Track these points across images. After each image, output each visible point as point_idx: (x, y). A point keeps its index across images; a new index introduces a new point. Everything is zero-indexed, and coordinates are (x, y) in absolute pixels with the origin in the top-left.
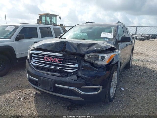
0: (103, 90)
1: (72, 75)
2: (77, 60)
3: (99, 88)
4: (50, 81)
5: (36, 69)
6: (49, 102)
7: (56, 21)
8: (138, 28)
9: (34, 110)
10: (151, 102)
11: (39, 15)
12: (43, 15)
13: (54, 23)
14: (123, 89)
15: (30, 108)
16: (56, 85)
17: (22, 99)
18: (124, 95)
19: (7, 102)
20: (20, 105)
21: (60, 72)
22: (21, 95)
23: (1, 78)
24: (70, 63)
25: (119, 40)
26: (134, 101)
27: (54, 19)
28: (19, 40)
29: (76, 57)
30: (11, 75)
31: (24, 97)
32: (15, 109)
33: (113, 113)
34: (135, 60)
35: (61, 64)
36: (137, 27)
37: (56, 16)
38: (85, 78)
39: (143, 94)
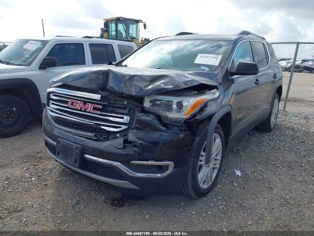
0: (175, 170)
1: (117, 138)
2: (128, 109)
3: (167, 167)
4: (74, 147)
5: (54, 123)
6: (80, 188)
7: (137, 33)
8: (300, 45)
9: (49, 201)
10: (291, 204)
11: (104, 21)
12: (112, 20)
13: (134, 36)
14: (238, 173)
15: (42, 197)
16: (87, 156)
17: (33, 179)
18: (236, 185)
19: (6, 182)
20: (27, 190)
21: (95, 132)
22: (34, 171)
23: (1, 139)
24: (115, 113)
25: (232, 71)
26: (253, 200)
27: (132, 29)
28: (47, 69)
29: (126, 102)
30: (30, 134)
31: (38, 176)
32: (15, 197)
33: (199, 219)
34: (290, 115)
35: (98, 114)
36: (298, 44)
37: (137, 22)
38: (140, 144)
39: (280, 186)
